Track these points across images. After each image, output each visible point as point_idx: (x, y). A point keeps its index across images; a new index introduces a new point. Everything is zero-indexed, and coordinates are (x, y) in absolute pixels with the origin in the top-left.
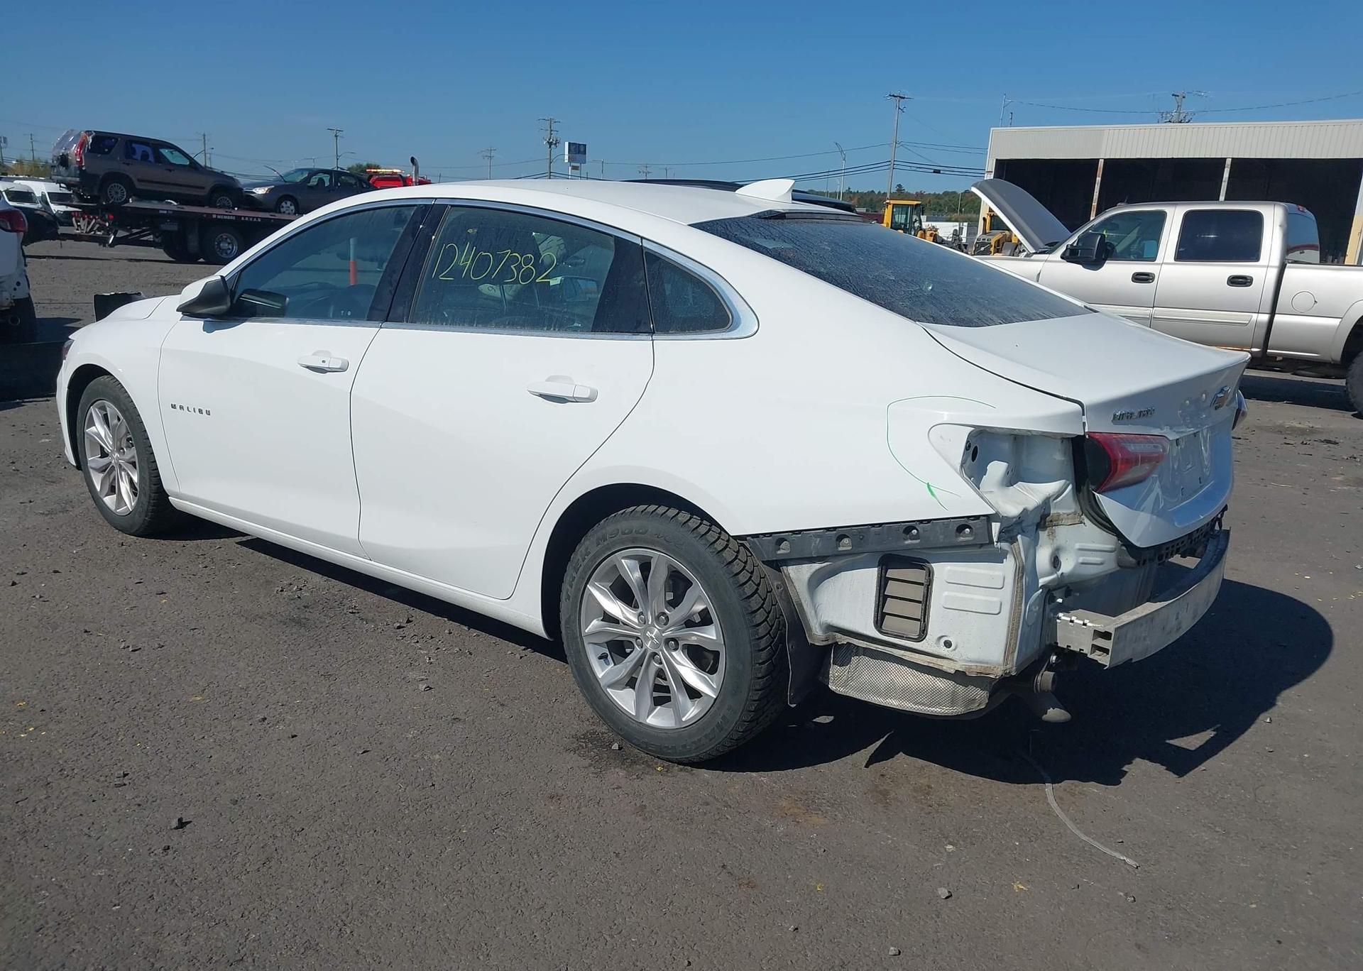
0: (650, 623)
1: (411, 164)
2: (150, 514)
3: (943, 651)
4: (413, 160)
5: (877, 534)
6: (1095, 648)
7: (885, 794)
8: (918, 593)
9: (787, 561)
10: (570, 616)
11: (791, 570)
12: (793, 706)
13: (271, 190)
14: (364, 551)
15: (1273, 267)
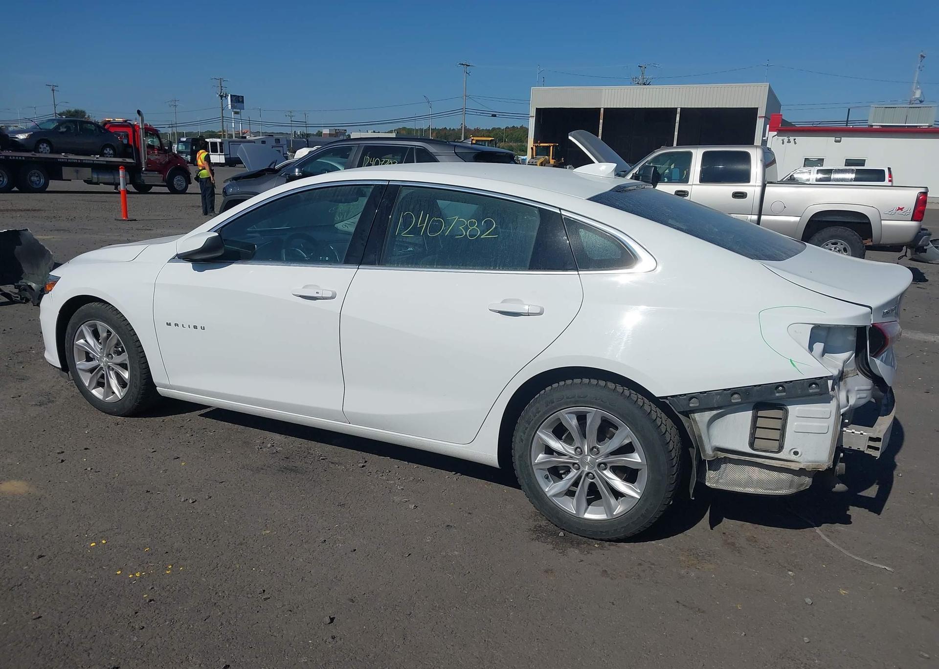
0: (586, 454)
1: (138, 115)
2: (138, 401)
3: (793, 457)
4: (139, 112)
5: (757, 391)
6: (869, 447)
7: (733, 544)
8: (777, 424)
9: (694, 411)
10: (523, 453)
11: (697, 416)
12: (693, 498)
13: (30, 136)
14: (346, 418)
15: (759, 186)
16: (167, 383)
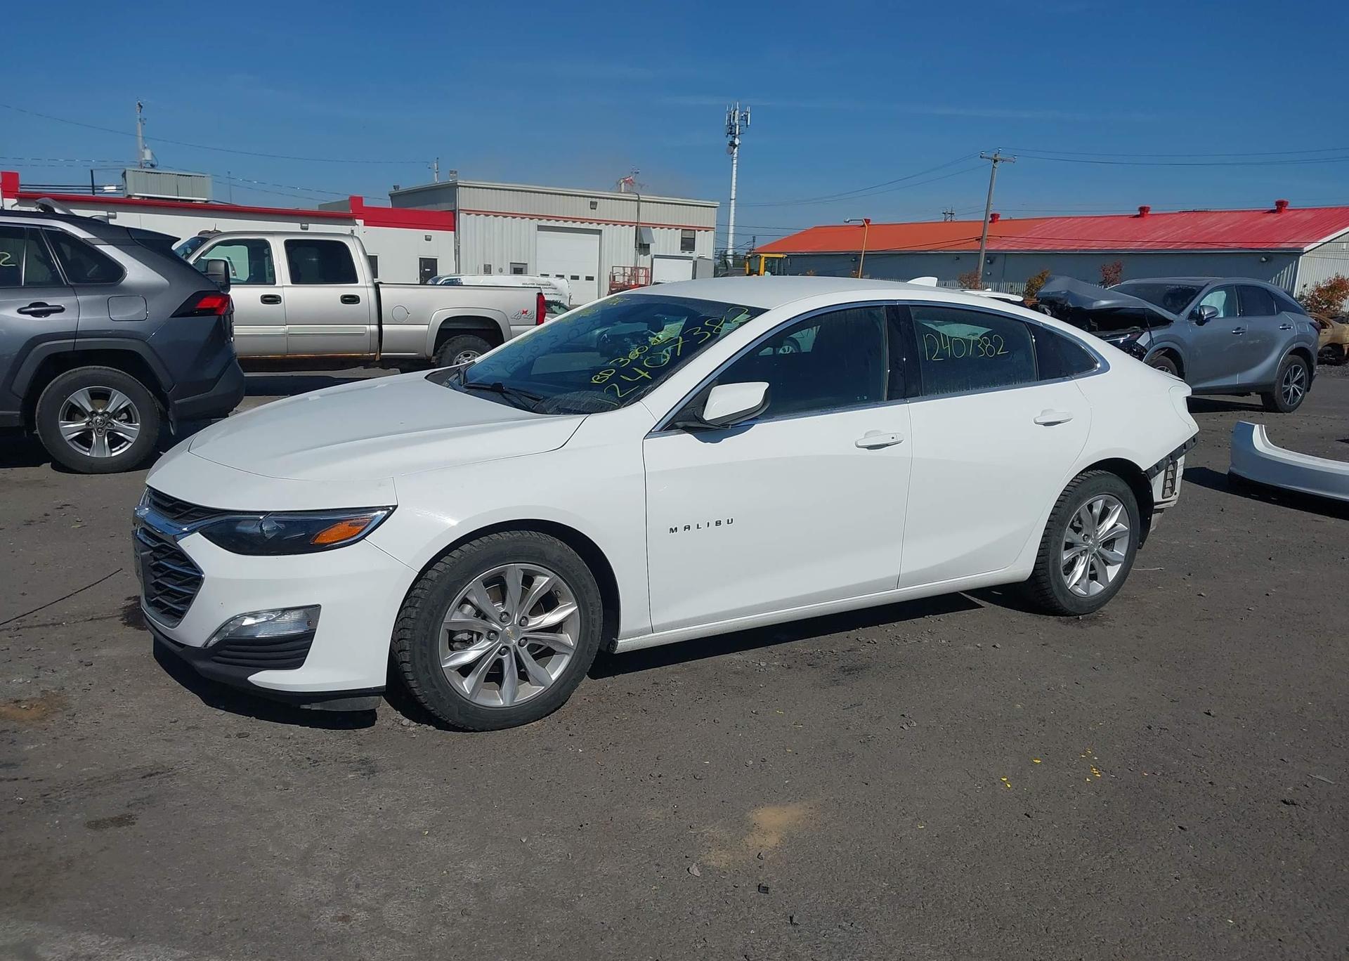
14: (898, 583)
15: (370, 287)
16: (648, 626)
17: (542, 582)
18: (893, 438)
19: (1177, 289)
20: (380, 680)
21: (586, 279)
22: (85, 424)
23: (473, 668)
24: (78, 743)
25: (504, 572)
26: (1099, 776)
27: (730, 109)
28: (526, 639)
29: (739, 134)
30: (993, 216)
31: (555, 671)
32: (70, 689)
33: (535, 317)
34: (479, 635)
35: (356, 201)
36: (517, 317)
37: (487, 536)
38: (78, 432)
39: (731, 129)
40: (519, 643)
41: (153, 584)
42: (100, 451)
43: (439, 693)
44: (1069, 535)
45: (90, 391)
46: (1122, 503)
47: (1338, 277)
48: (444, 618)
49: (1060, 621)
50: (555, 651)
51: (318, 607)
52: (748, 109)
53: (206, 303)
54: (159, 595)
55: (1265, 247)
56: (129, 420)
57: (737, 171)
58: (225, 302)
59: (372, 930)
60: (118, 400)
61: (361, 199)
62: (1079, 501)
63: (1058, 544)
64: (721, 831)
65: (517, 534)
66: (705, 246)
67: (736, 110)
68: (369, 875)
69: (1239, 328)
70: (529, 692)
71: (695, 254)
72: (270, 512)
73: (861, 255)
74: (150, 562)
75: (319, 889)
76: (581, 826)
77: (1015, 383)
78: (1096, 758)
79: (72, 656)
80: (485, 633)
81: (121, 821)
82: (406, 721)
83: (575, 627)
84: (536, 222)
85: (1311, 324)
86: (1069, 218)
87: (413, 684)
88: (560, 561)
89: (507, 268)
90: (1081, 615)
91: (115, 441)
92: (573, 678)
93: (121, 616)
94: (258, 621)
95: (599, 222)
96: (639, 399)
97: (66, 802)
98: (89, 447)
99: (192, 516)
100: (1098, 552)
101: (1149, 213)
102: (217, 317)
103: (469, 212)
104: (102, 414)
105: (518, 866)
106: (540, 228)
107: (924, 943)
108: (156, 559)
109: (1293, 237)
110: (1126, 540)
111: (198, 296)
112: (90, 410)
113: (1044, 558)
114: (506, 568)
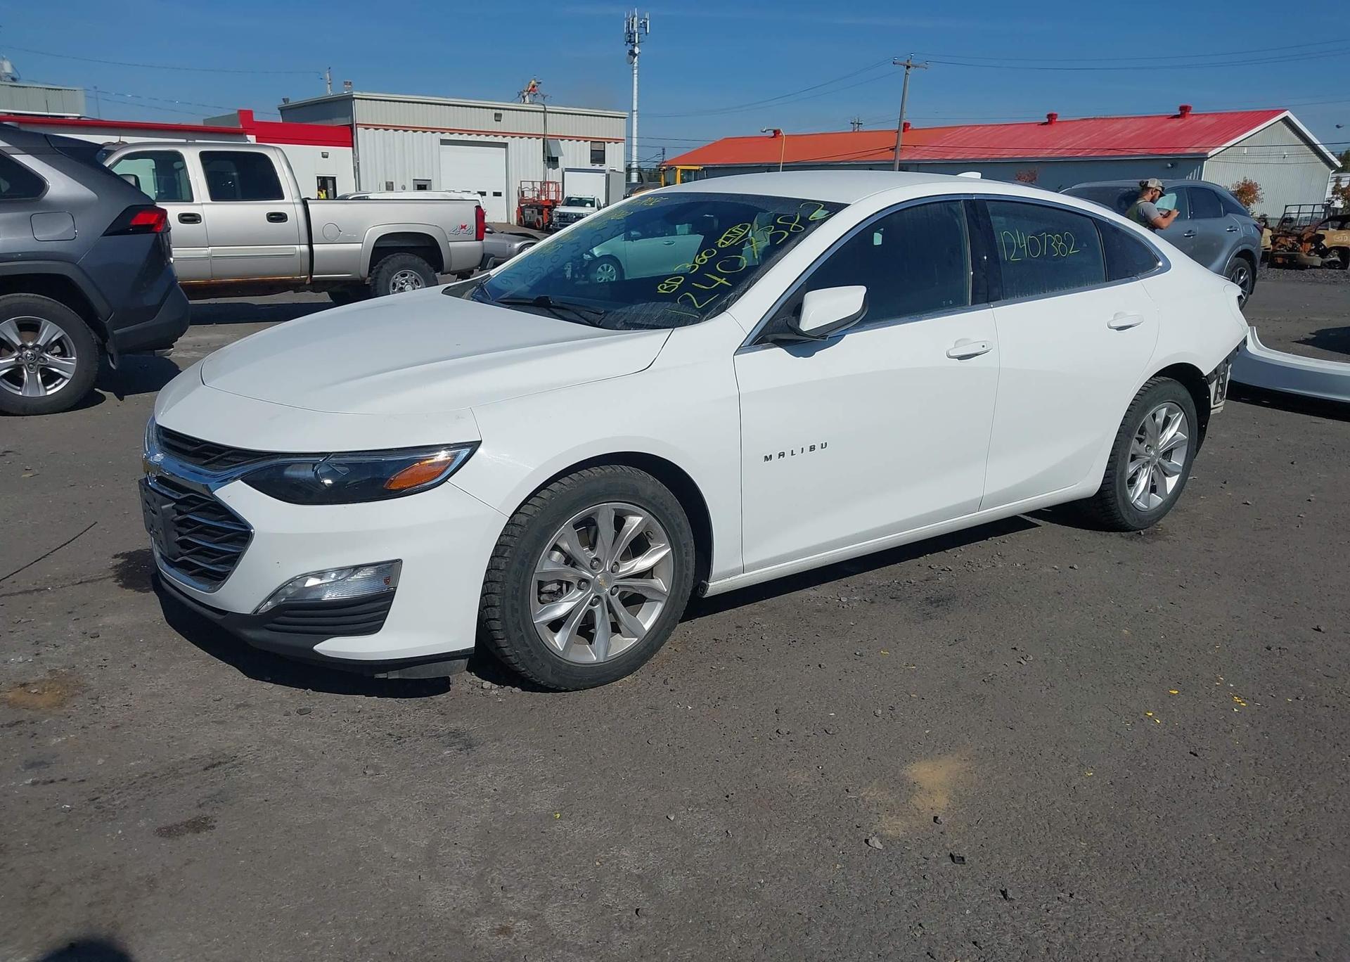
14: (980, 505)
15: (297, 203)
16: (739, 565)
17: (634, 522)
18: (983, 346)
19: (1130, 192)
20: (468, 641)
21: (494, 195)
22: (14, 359)
23: (563, 624)
24: (113, 731)
25: (595, 513)
26: (1244, 704)
27: (628, 15)
28: (616, 586)
29: (639, 42)
30: (905, 124)
31: (648, 618)
32: (83, 667)
33: (475, 232)
34: (569, 584)
35: (246, 115)
36: (455, 232)
37: (576, 473)
38: (6, 368)
39: (630, 37)
40: (611, 591)
41: (177, 542)
42: (32, 389)
43: (532, 652)
44: (1135, 447)
45: (17, 322)
46: (1183, 411)
47: (1246, 181)
48: (535, 569)
49: (1122, 536)
50: (646, 598)
51: (399, 561)
52: (647, 16)
53: (141, 219)
54: (187, 555)
55: (1171, 153)
56: (63, 354)
57: (638, 81)
58: (161, 219)
59: (541, 943)
60: (50, 332)
61: (250, 113)
62: (1145, 410)
63: (1125, 456)
64: (882, 793)
65: (608, 469)
66: (615, 158)
67: (634, 16)
68: (512, 874)
69: (1190, 231)
70: (624, 644)
71: (606, 167)
72: (331, 453)
73: (779, 166)
74: (173, 516)
75: (461, 896)
76: (727, 796)
77: (1087, 285)
78: (1232, 685)
79: (71, 627)
80: (575, 582)
81: (199, 825)
82: (487, 684)
83: (669, 569)
84: (439, 136)
85: (1254, 225)
86: (979, 126)
87: (503, 643)
88: (653, 498)
89: (410, 184)
90: (1142, 529)
91: (50, 378)
92: (667, 627)
93: (113, 576)
94: (323, 582)
95: (505, 135)
96: (723, 309)
97: (122, 806)
98: (21, 386)
99: (229, 461)
100: (1159, 463)
101: (1057, 120)
102: (155, 234)
103: (367, 127)
104: (32, 348)
105: (677, 849)
106: (443, 142)
107: (1157, 912)
108: (180, 513)
109: (1197, 143)
110: (1185, 448)
111: (129, 212)
112: (19, 343)
113: (1111, 472)
114: (598, 508)
